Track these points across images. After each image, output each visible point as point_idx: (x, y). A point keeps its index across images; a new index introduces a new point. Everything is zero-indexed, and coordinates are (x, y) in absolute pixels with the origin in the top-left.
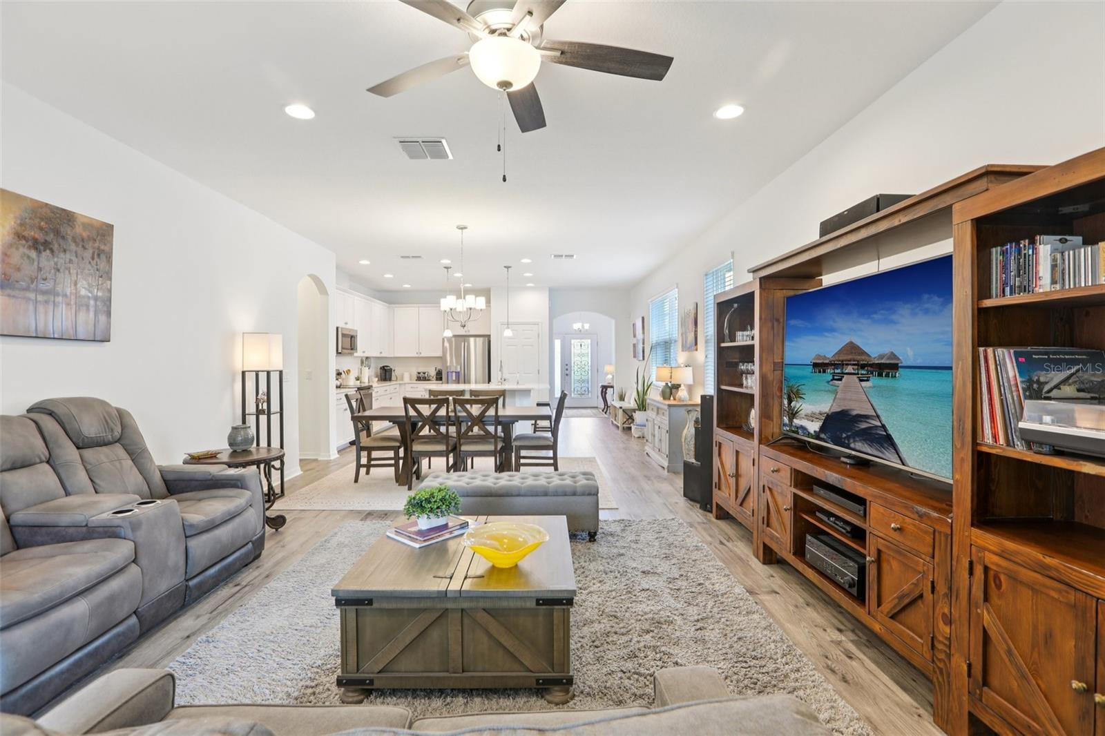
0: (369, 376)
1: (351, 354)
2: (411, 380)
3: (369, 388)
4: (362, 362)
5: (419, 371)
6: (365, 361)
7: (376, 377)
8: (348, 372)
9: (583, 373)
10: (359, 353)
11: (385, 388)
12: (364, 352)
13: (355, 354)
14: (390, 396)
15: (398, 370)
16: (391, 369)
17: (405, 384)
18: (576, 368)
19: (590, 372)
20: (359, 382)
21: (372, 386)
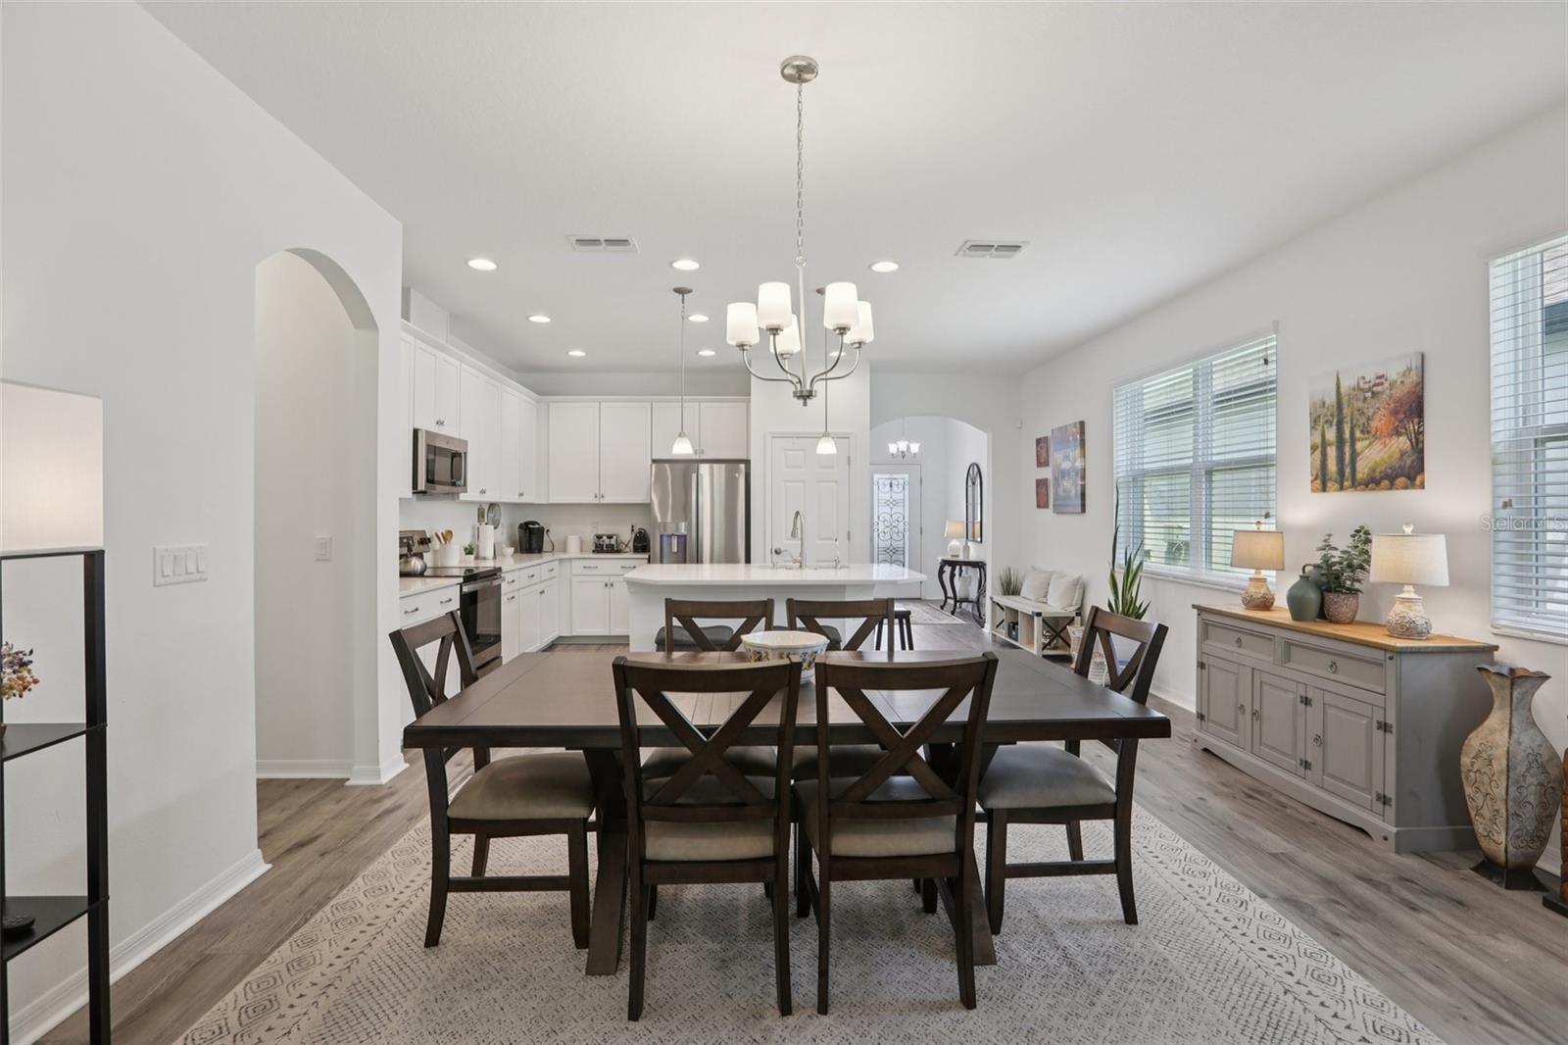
0: (494, 545)
1: (454, 496)
2: (582, 550)
3: (495, 573)
4: (481, 515)
5: (600, 533)
6: (488, 512)
7: (511, 546)
8: (447, 536)
9: (895, 536)
10: (471, 494)
11: (531, 571)
12: (483, 492)
13: (463, 496)
14: (540, 587)
15: (555, 531)
16: (543, 528)
17: (571, 559)
18: (881, 527)
19: (907, 534)
20: (472, 557)
21: (500, 569)
